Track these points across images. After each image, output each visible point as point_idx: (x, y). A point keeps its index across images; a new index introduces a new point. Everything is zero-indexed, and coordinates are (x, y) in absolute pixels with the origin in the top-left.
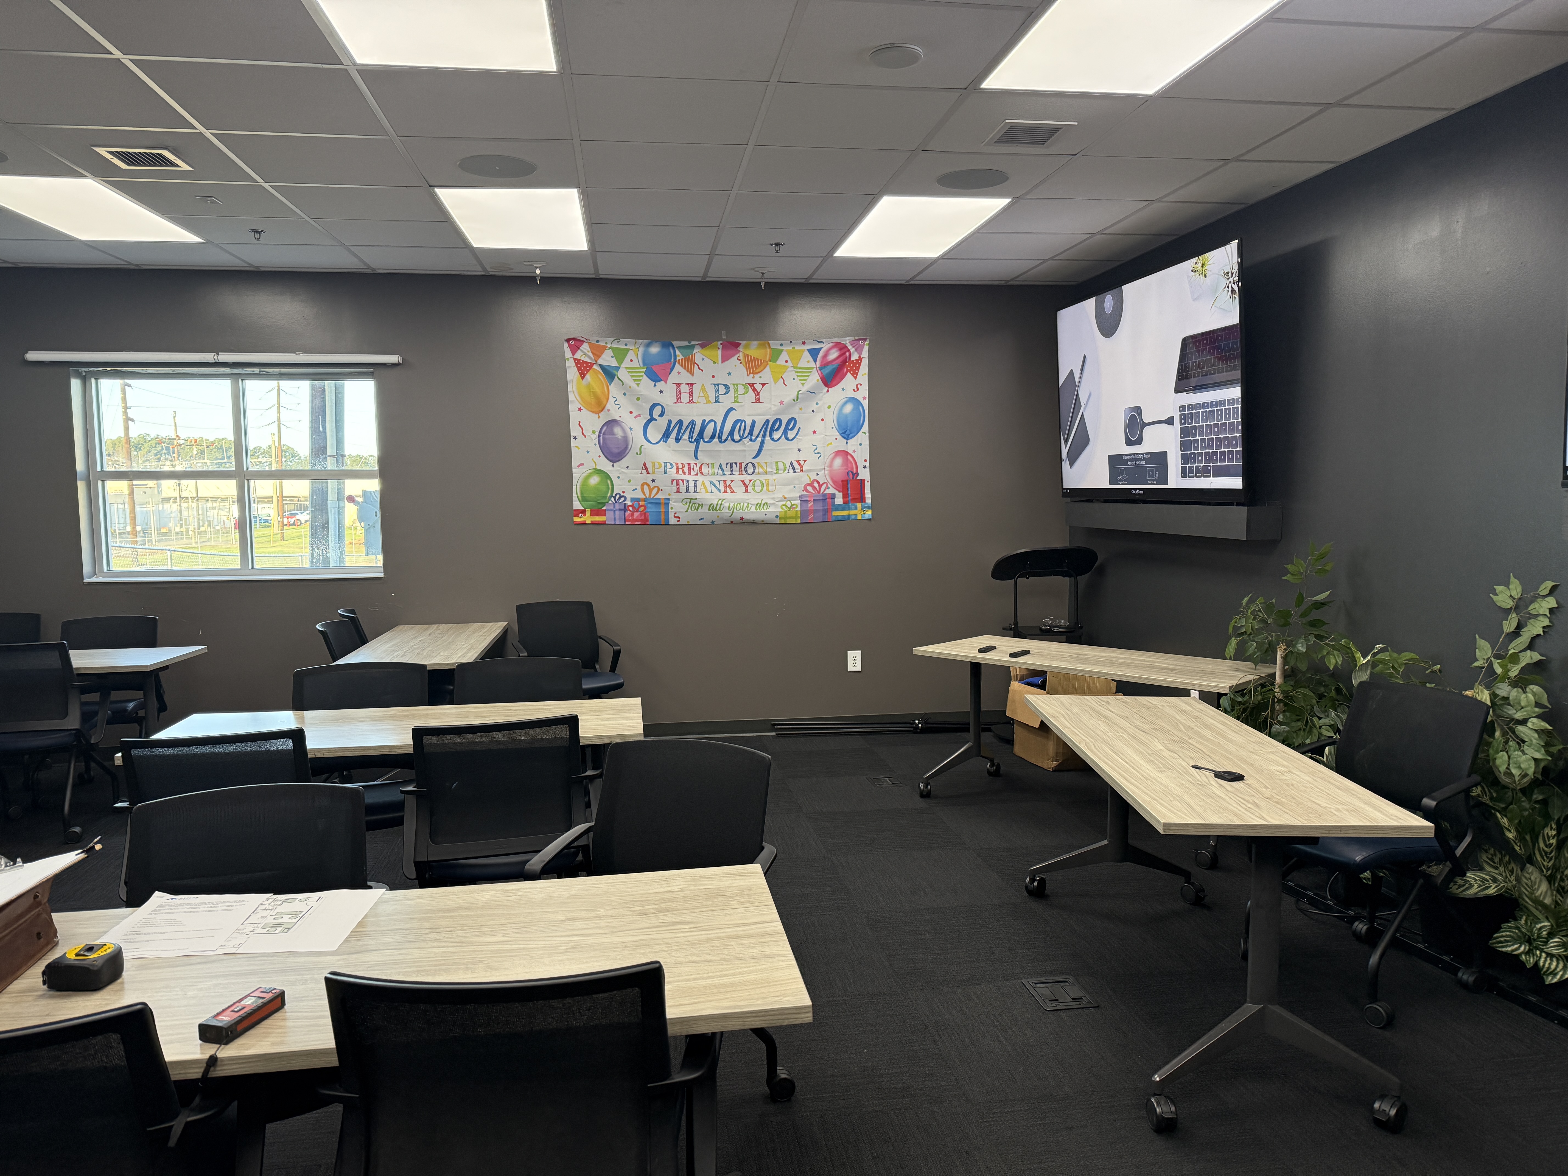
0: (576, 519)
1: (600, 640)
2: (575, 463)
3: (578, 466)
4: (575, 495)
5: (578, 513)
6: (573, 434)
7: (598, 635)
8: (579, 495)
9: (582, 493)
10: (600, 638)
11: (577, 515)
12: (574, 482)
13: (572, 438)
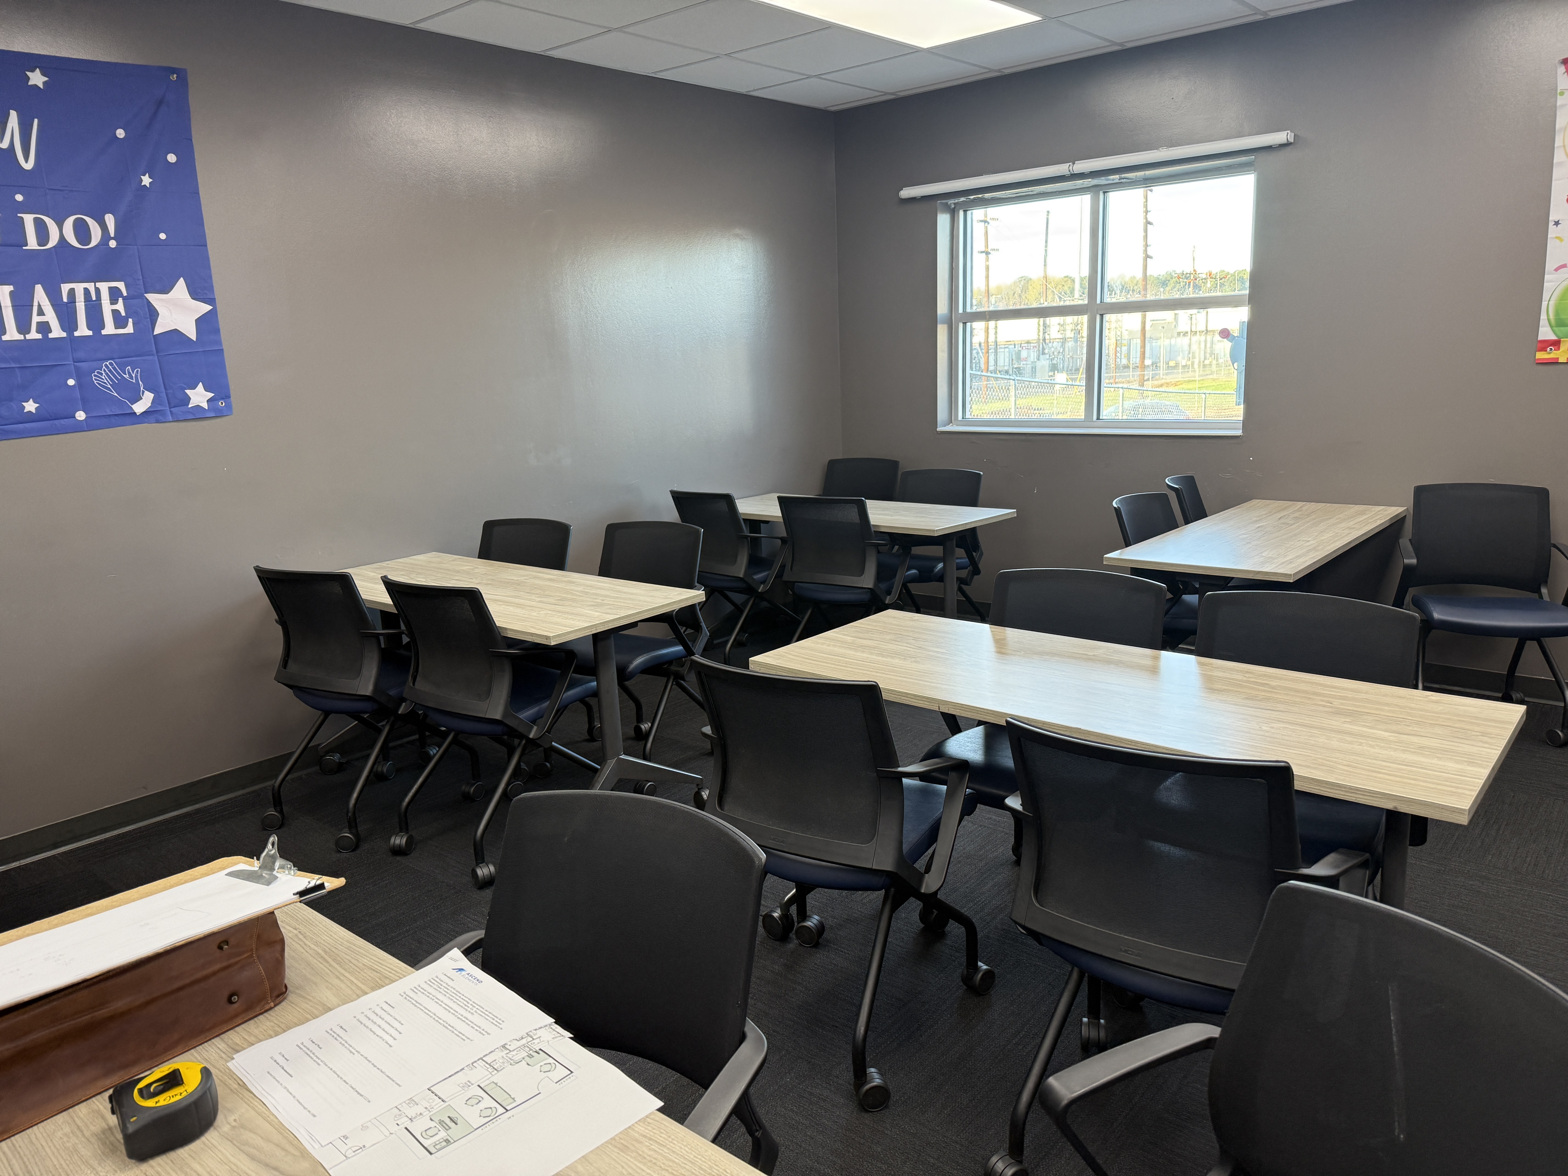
0: (1540, 355)
1: (1553, 549)
2: (1550, 265)
3: (1556, 270)
4: (1543, 316)
5: (1545, 345)
6: (1553, 217)
7: (1552, 542)
8: (1552, 317)
9: (1557, 313)
10: (1555, 546)
11: (1543, 349)
12: (1546, 296)
13: (1551, 224)
